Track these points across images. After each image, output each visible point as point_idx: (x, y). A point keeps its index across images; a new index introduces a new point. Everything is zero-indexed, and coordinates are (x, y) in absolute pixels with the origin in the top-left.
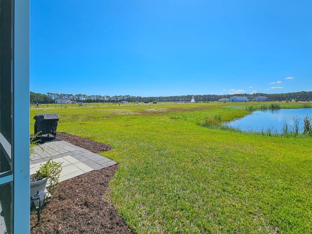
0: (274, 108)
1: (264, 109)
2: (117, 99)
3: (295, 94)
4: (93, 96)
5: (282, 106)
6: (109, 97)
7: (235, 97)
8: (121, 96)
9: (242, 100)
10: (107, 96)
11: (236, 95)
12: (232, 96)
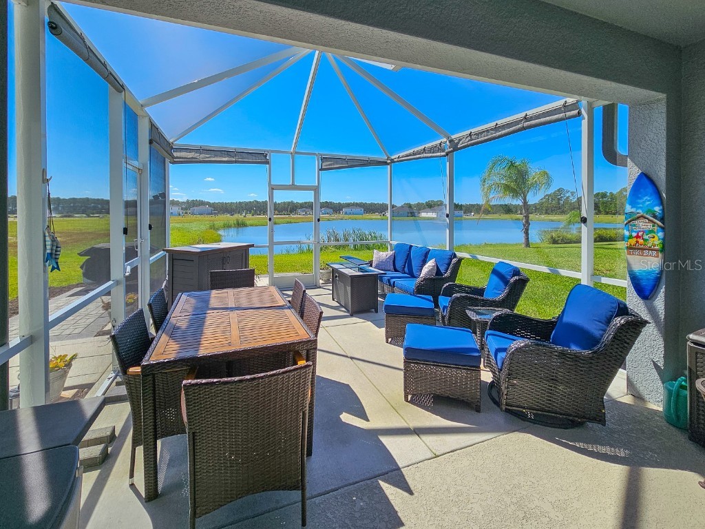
0: (240, 225)
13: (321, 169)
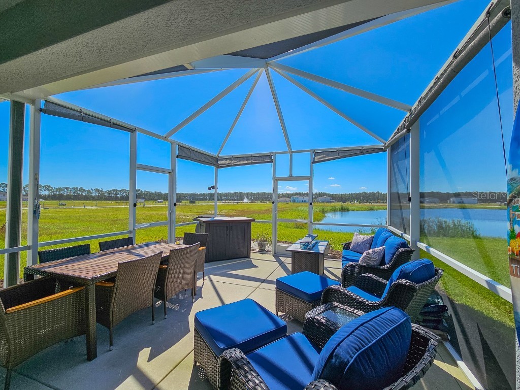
0: (344, 210)
1: (334, 211)
2: (116, 194)
3: (357, 194)
4: (67, 188)
5: (350, 208)
6: (102, 191)
7: (296, 196)
8: (124, 190)
9: (305, 201)
10: (97, 190)
11: (297, 194)
12: (292, 195)
13: (314, 162)
